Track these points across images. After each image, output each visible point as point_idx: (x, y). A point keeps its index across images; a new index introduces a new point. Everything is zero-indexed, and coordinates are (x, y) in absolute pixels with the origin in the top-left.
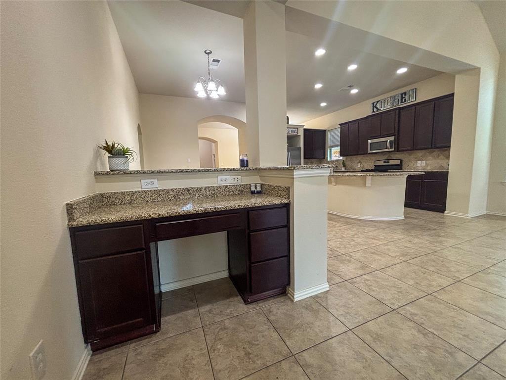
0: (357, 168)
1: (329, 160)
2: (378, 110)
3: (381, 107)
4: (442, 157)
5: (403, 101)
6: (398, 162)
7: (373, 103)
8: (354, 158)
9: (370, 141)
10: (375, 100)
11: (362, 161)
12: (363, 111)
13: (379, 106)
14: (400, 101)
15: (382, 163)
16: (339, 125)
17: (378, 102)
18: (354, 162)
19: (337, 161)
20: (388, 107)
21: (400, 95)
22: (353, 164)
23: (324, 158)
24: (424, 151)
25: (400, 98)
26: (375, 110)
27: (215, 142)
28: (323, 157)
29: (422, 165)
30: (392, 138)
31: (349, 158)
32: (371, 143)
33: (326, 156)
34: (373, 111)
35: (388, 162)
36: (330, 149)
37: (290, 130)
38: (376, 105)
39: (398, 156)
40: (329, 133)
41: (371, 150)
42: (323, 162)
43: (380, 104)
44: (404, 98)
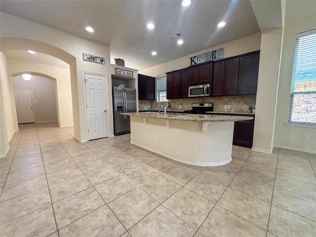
0: (179, 109)
1: (158, 101)
2: (195, 63)
3: (197, 62)
4: (242, 102)
5: (214, 57)
6: (211, 105)
7: (191, 58)
8: (177, 101)
9: (190, 88)
10: (193, 55)
11: (183, 104)
12: (183, 63)
13: (195, 60)
14: (211, 58)
15: (197, 105)
16: (166, 73)
17: (195, 57)
18: (177, 104)
19: (164, 103)
20: (203, 61)
21: (211, 53)
22: (176, 106)
23: (155, 100)
24: (229, 97)
25: (211, 55)
26: (193, 63)
27: (54, 80)
29: (228, 108)
30: (209, 85)
31: (173, 100)
32: (191, 89)
33: (156, 99)
34: (191, 64)
35: (203, 105)
36: (159, 93)
37: (126, 72)
38: (194, 59)
39: (210, 101)
40: (158, 80)
41: (191, 95)
42: (154, 103)
43: (197, 59)
44: (214, 55)
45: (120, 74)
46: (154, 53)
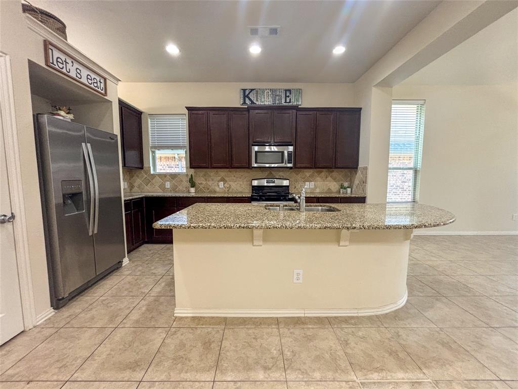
0: (217, 189)
1: (152, 172)
2: (252, 102)
3: (257, 101)
4: (329, 178)
5: (288, 101)
7: (244, 90)
8: (212, 172)
10: (248, 86)
11: (226, 179)
13: (253, 97)
14: (283, 101)
17: (252, 90)
18: (213, 180)
19: (174, 176)
20: (267, 101)
21: (284, 91)
22: (210, 183)
23: (142, 168)
24: (312, 171)
25: (283, 96)
26: (248, 101)
28: (140, 166)
29: (311, 187)
31: (202, 172)
32: (256, 152)
33: (145, 165)
34: (244, 103)
36: (153, 152)
37: (84, 72)
38: (249, 93)
40: (149, 120)
41: (256, 162)
42: (138, 176)
43: (255, 94)
44: (288, 97)
45: (64, 71)
46: (172, 49)
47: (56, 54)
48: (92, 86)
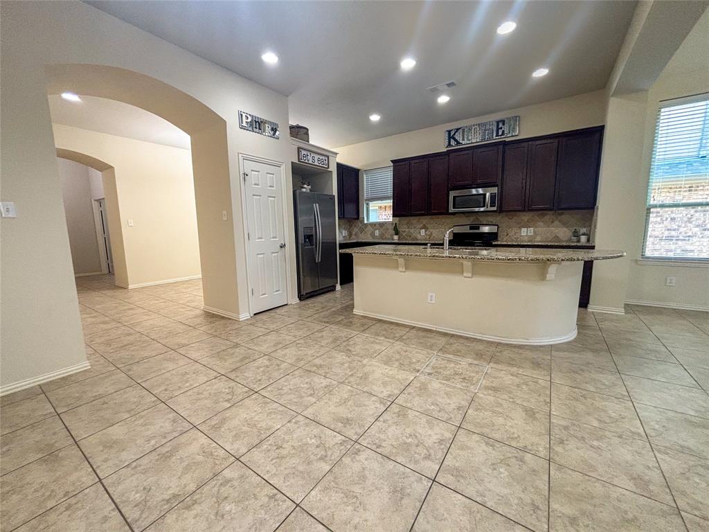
0: (419, 237)
1: (366, 222)
2: (458, 143)
3: (463, 140)
4: (557, 223)
5: (500, 133)
6: (494, 229)
7: (449, 132)
8: (414, 220)
9: (452, 194)
10: (452, 126)
11: (428, 226)
12: (431, 142)
13: (458, 137)
14: (495, 135)
15: (467, 230)
16: (392, 161)
17: (458, 130)
18: (415, 228)
19: (382, 225)
20: (475, 139)
21: (495, 124)
22: (412, 231)
23: (358, 218)
24: (531, 214)
25: (495, 129)
26: (453, 142)
28: (356, 217)
29: (529, 234)
30: (495, 190)
31: (405, 220)
32: (455, 197)
33: (360, 216)
34: (449, 145)
35: (478, 228)
36: (367, 204)
37: (317, 157)
38: (454, 134)
39: (492, 220)
40: (365, 176)
41: (454, 208)
42: (355, 226)
43: (461, 133)
44: (501, 128)
45: (306, 161)
46: (375, 118)
47: (303, 152)
48: (320, 165)
